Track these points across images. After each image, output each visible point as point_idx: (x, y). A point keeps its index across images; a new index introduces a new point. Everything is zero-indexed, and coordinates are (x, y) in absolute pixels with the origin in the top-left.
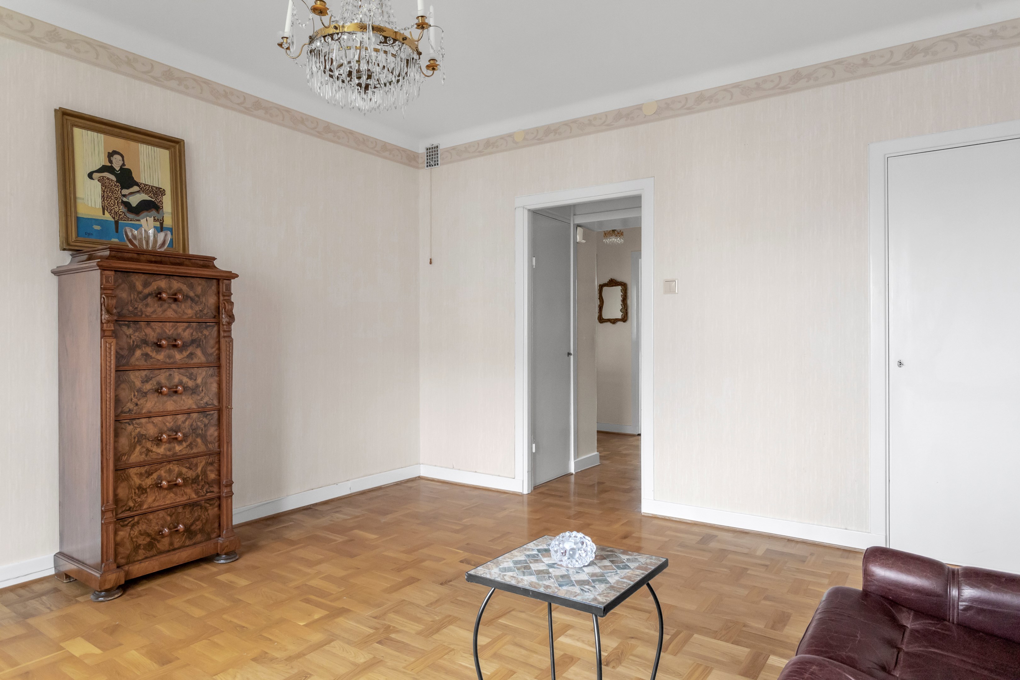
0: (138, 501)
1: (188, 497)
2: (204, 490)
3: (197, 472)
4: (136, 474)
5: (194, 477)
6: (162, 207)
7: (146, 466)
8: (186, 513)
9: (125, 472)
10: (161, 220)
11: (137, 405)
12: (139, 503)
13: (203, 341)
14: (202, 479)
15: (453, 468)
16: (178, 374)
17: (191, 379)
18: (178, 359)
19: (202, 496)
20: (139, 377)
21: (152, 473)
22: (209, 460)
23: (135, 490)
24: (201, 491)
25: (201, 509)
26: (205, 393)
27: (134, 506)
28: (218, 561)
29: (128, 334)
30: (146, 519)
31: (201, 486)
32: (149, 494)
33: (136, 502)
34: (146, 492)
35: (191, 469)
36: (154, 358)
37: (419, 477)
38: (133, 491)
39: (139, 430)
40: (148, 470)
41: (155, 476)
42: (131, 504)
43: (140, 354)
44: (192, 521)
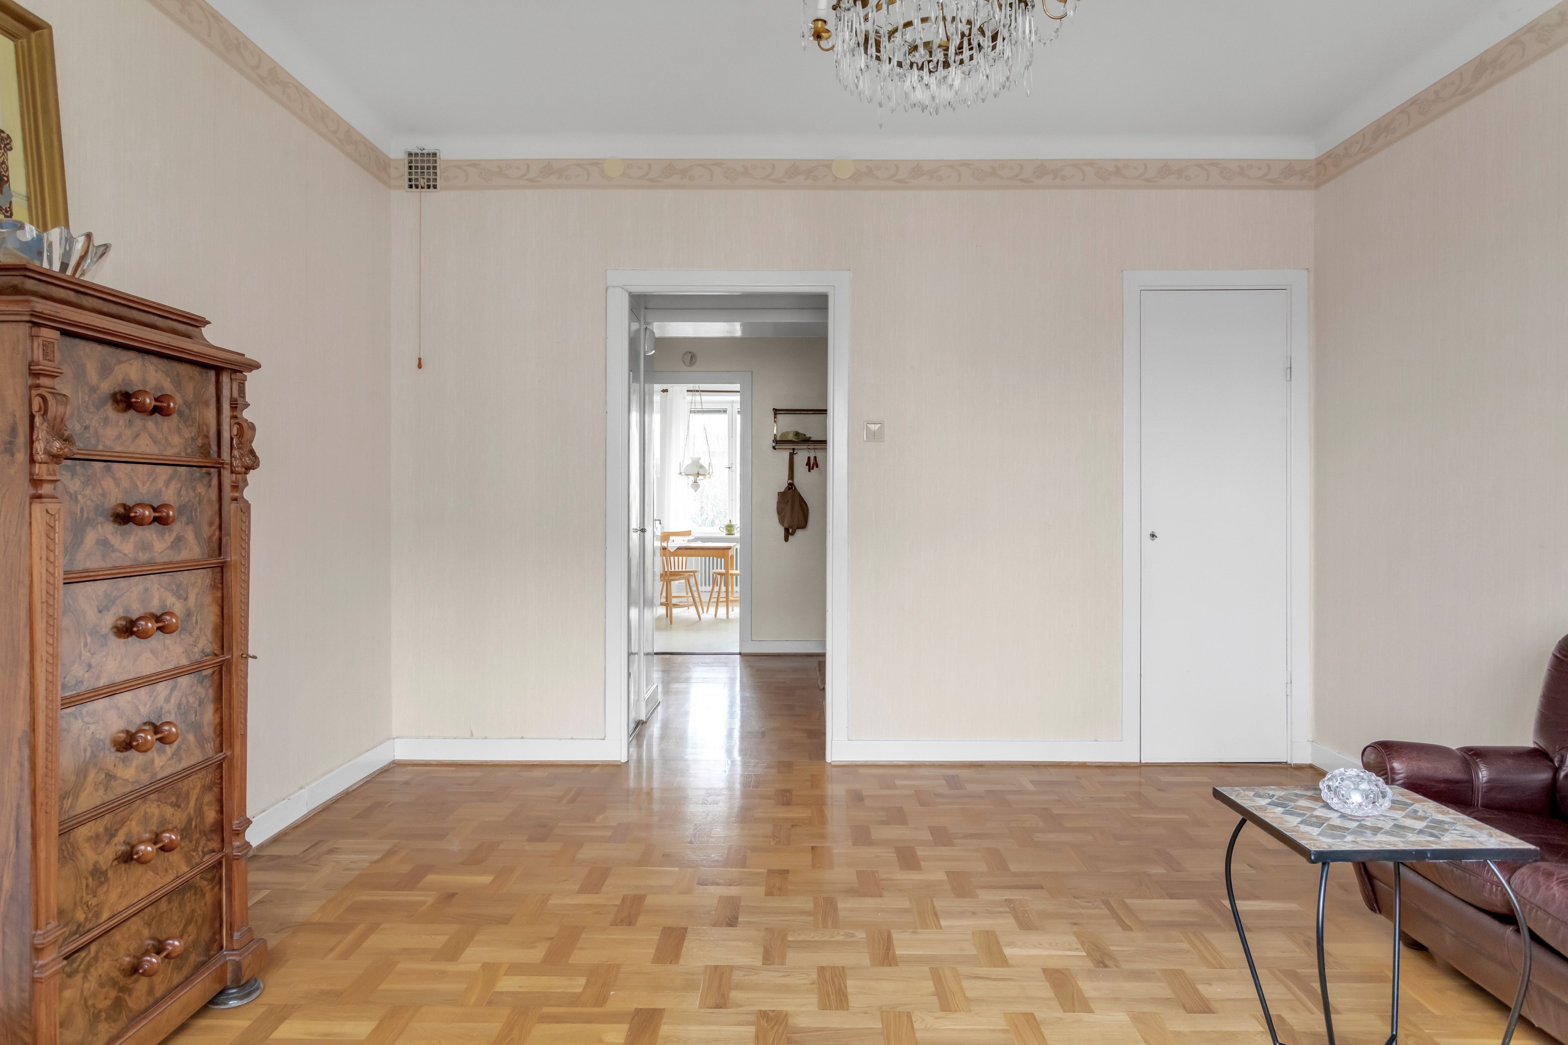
0: (94, 904)
1: (175, 872)
2: (200, 849)
3: (188, 811)
4: (89, 839)
5: (183, 826)
6: (8, 177)
7: (107, 816)
8: (174, 909)
9: (68, 840)
10: (7, 212)
11: (90, 666)
12: (95, 909)
13: (196, 510)
14: (196, 827)
15: (472, 735)
16: (159, 587)
17: (179, 597)
18: (157, 552)
19: (197, 864)
20: (94, 597)
21: (117, 831)
22: (205, 780)
23: (87, 879)
24: (194, 854)
25: (195, 894)
26: (200, 628)
27: (86, 919)
28: (225, 1004)
29: (72, 491)
30: (109, 944)
31: (194, 842)
32: (111, 883)
33: (88, 908)
34: (107, 879)
35: (179, 807)
36: (117, 550)
37: (393, 762)
38: (84, 882)
39: (92, 728)
40: (109, 825)
41: (121, 837)
42: (80, 916)
43: (94, 542)
44: (182, 927)
